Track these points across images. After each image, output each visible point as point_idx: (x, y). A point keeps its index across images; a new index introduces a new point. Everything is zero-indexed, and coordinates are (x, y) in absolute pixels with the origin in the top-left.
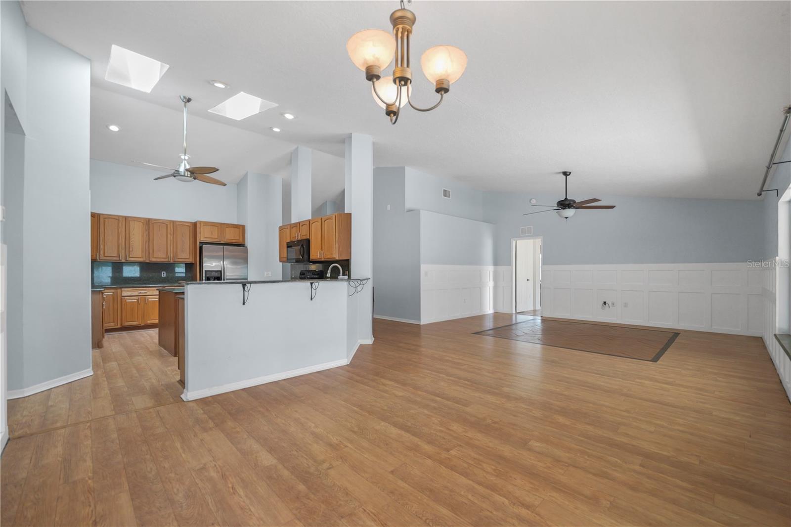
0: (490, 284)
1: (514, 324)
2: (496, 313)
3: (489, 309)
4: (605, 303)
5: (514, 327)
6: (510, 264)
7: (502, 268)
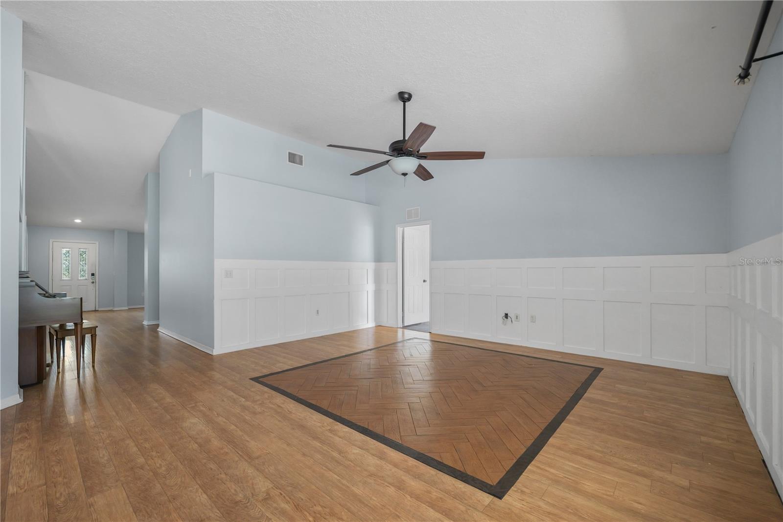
0: (370, 287)
1: (399, 342)
2: (378, 327)
3: (366, 323)
4: (506, 316)
5: (399, 345)
6: (395, 260)
7: (386, 266)
